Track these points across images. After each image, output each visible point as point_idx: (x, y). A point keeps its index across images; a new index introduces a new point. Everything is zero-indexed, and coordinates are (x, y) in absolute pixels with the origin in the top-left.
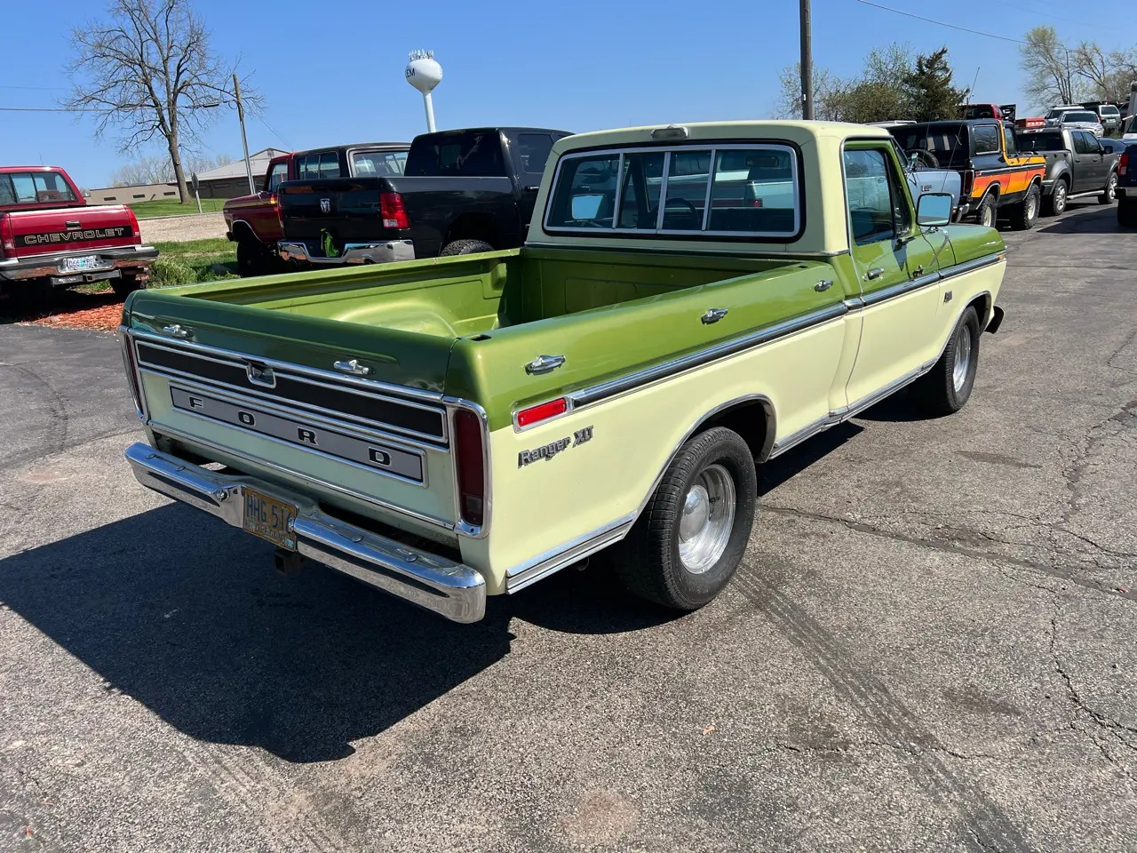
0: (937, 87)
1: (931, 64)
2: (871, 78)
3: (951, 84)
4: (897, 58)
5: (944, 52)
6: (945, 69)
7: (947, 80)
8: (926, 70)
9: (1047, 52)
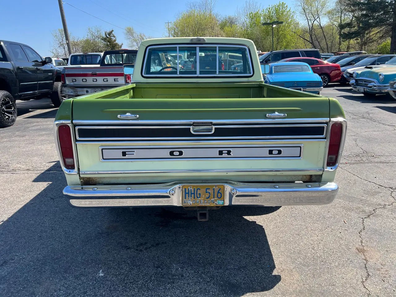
0: (113, 42)
1: (109, 34)
2: (90, 37)
3: (116, 42)
4: (98, 31)
5: (112, 31)
6: (114, 36)
7: (115, 41)
8: (108, 36)
9: (132, 35)
